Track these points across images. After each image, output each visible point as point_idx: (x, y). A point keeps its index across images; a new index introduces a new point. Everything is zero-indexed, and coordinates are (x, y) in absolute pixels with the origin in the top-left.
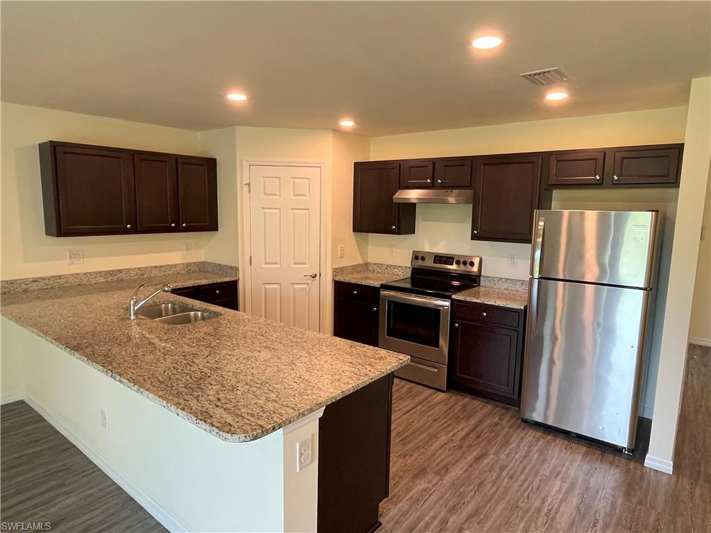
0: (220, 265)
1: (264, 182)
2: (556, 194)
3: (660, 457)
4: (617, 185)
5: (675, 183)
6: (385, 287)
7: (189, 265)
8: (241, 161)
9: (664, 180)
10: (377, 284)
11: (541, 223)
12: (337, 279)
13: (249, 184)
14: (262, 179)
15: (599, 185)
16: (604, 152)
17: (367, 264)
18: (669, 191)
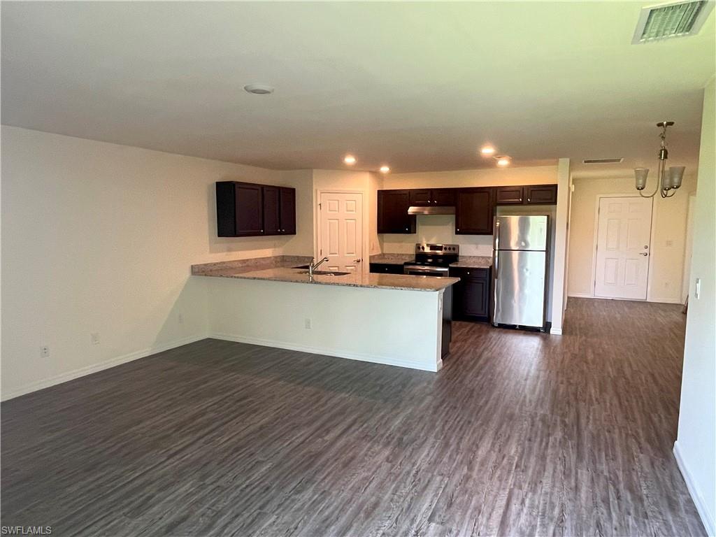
0: (298, 257)
1: (329, 203)
2: (499, 208)
3: (556, 330)
4: (530, 204)
5: (555, 203)
6: (407, 264)
7: (276, 257)
8: (316, 191)
9: (550, 201)
10: (402, 263)
11: (498, 223)
12: (373, 262)
13: (320, 205)
14: (328, 202)
15: (521, 203)
16: (523, 187)
17: (384, 254)
18: (552, 207)
